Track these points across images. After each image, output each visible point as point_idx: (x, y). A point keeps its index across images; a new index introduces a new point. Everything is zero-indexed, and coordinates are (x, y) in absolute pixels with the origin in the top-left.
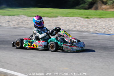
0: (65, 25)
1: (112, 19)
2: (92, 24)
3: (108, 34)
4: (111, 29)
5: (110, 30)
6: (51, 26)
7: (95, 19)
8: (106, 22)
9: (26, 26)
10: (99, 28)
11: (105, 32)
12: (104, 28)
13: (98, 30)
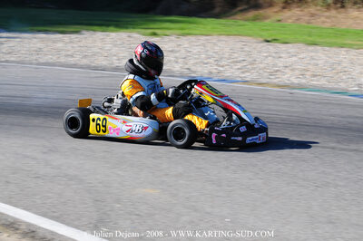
0: (106, 54)
1: (214, 39)
2: (172, 51)
3: (221, 78)
4: (223, 66)
5: (221, 69)
6: (72, 56)
7: (173, 38)
8: (204, 45)
9: (8, 57)
10: (192, 62)
11: (211, 73)
12: (206, 61)
13: (193, 68)
